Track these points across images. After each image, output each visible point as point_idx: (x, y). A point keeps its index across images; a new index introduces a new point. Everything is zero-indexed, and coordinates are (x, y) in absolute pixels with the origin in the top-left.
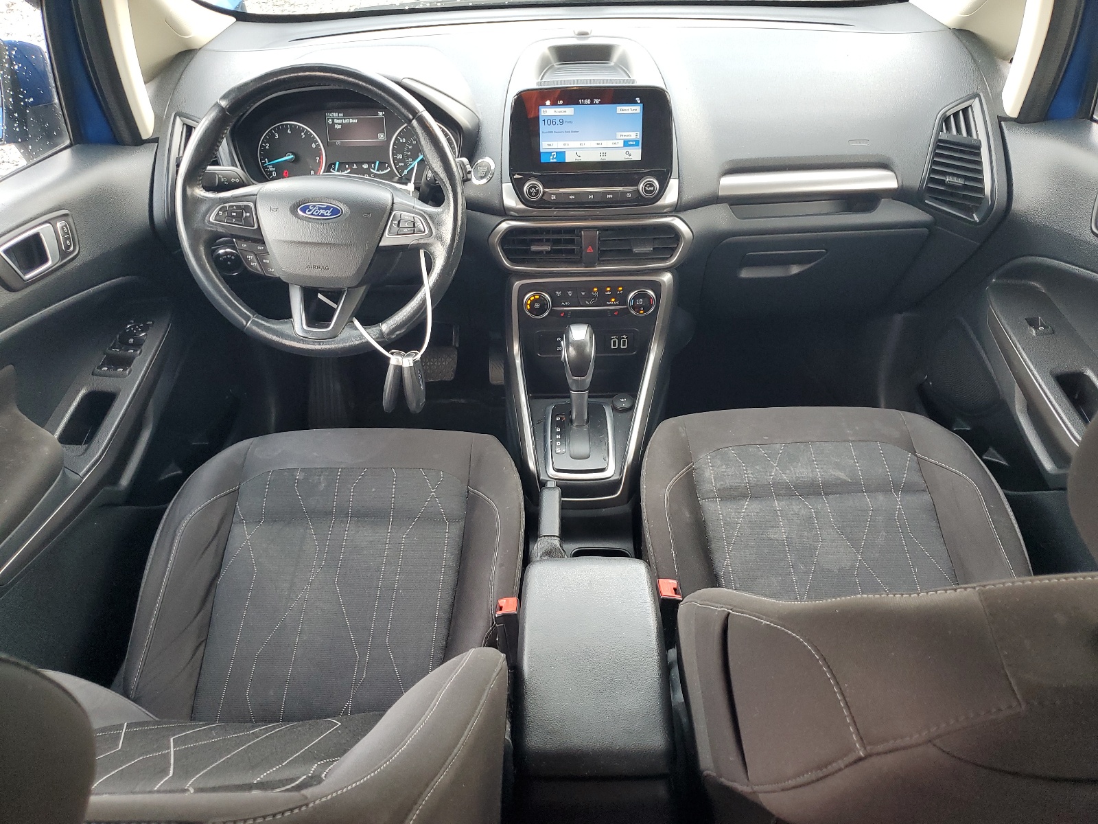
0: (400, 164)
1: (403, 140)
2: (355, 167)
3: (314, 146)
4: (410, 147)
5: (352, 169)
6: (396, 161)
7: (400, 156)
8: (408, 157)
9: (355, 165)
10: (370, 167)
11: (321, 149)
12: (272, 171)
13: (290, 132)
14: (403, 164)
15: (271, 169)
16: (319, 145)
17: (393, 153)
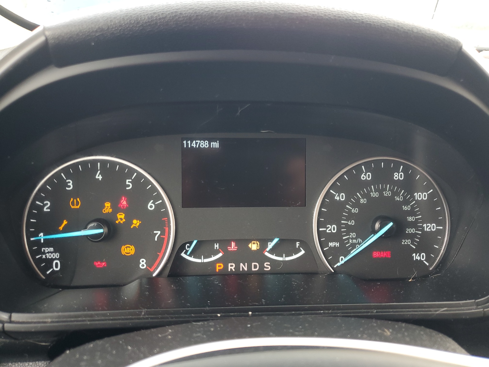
0: (331, 244)
1: (340, 197)
2: (233, 246)
3: (151, 206)
4: (355, 211)
5: (226, 252)
6: (324, 238)
7: (332, 228)
8: (350, 229)
9: (233, 244)
10: (263, 246)
11: (166, 214)
12: (53, 260)
13: (100, 178)
14: (337, 244)
15: (49, 256)
16: (163, 204)
17: (319, 222)
